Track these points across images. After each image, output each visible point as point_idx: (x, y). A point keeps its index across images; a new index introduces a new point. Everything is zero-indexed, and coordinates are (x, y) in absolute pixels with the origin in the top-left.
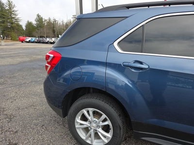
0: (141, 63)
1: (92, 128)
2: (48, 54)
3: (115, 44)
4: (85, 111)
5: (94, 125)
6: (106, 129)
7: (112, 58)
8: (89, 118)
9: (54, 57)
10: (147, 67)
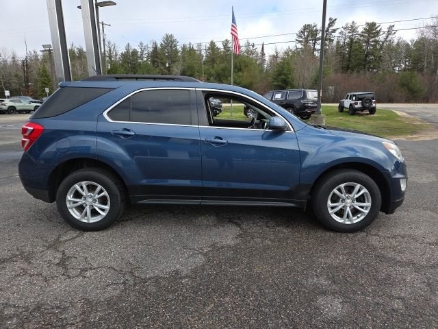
0: (129, 130)
1: (87, 203)
2: (24, 127)
3: (105, 114)
4: (77, 186)
5: (90, 200)
6: (103, 201)
7: (101, 127)
8: (84, 193)
9: (33, 130)
10: (133, 134)
